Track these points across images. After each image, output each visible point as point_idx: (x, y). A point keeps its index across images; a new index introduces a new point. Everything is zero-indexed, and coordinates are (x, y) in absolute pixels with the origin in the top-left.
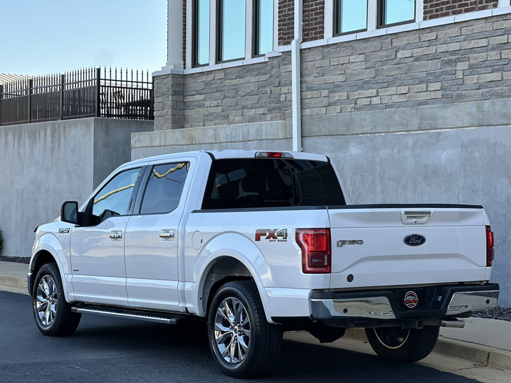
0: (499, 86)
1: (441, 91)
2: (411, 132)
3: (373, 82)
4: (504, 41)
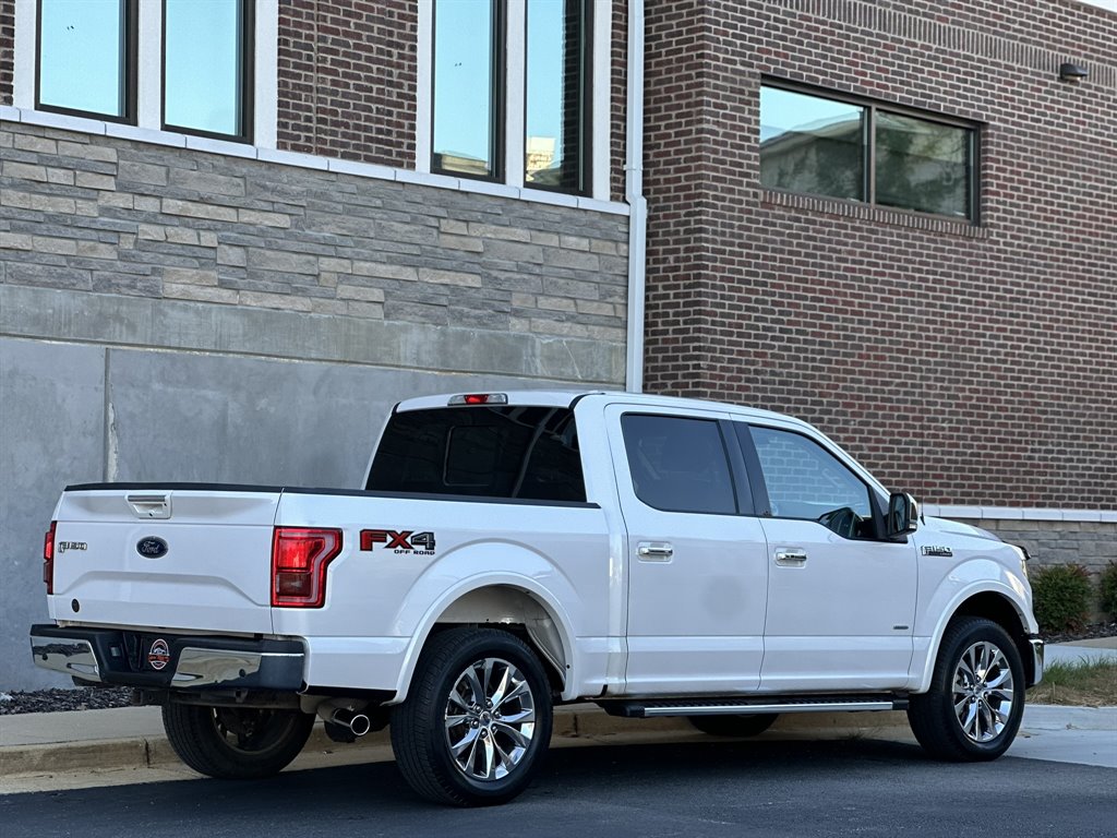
0: (23, 261)
4: (41, 175)
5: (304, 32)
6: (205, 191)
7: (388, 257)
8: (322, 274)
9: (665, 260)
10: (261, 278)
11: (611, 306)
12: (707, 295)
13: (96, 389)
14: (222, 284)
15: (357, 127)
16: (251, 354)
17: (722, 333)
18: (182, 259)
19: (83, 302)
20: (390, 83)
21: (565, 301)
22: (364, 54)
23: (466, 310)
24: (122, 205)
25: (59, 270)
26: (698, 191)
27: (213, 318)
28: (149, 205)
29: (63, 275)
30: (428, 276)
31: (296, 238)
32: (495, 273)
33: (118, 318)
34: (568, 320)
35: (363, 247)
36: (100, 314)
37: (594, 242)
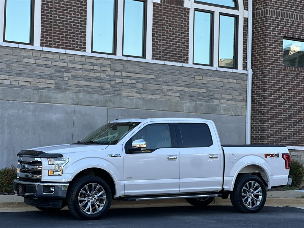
0: (87, 88)
1: (54, 85)
2: (33, 103)
3: (4, 71)
4: (92, 68)
5: (159, 31)
6: (133, 70)
7: (181, 85)
8: (163, 90)
9: (257, 85)
10: (147, 91)
11: (242, 97)
12: (266, 94)
13: (105, 118)
14: (137, 92)
15: (173, 53)
16: (144, 109)
17: (271, 103)
18: (127, 86)
19: (102, 97)
20: (182, 43)
21: (229, 95)
22: (175, 36)
23: (202, 98)
24: (112, 74)
25: (96, 90)
26: (265, 67)
27: (134, 101)
28: (118, 74)
29: (97, 91)
30: (192, 90)
31: (156, 81)
32: (210, 89)
33: (111, 101)
34: (230, 100)
35: (174, 83)
36: (106, 100)
37: (237, 81)
